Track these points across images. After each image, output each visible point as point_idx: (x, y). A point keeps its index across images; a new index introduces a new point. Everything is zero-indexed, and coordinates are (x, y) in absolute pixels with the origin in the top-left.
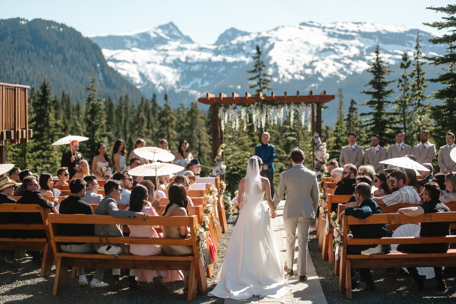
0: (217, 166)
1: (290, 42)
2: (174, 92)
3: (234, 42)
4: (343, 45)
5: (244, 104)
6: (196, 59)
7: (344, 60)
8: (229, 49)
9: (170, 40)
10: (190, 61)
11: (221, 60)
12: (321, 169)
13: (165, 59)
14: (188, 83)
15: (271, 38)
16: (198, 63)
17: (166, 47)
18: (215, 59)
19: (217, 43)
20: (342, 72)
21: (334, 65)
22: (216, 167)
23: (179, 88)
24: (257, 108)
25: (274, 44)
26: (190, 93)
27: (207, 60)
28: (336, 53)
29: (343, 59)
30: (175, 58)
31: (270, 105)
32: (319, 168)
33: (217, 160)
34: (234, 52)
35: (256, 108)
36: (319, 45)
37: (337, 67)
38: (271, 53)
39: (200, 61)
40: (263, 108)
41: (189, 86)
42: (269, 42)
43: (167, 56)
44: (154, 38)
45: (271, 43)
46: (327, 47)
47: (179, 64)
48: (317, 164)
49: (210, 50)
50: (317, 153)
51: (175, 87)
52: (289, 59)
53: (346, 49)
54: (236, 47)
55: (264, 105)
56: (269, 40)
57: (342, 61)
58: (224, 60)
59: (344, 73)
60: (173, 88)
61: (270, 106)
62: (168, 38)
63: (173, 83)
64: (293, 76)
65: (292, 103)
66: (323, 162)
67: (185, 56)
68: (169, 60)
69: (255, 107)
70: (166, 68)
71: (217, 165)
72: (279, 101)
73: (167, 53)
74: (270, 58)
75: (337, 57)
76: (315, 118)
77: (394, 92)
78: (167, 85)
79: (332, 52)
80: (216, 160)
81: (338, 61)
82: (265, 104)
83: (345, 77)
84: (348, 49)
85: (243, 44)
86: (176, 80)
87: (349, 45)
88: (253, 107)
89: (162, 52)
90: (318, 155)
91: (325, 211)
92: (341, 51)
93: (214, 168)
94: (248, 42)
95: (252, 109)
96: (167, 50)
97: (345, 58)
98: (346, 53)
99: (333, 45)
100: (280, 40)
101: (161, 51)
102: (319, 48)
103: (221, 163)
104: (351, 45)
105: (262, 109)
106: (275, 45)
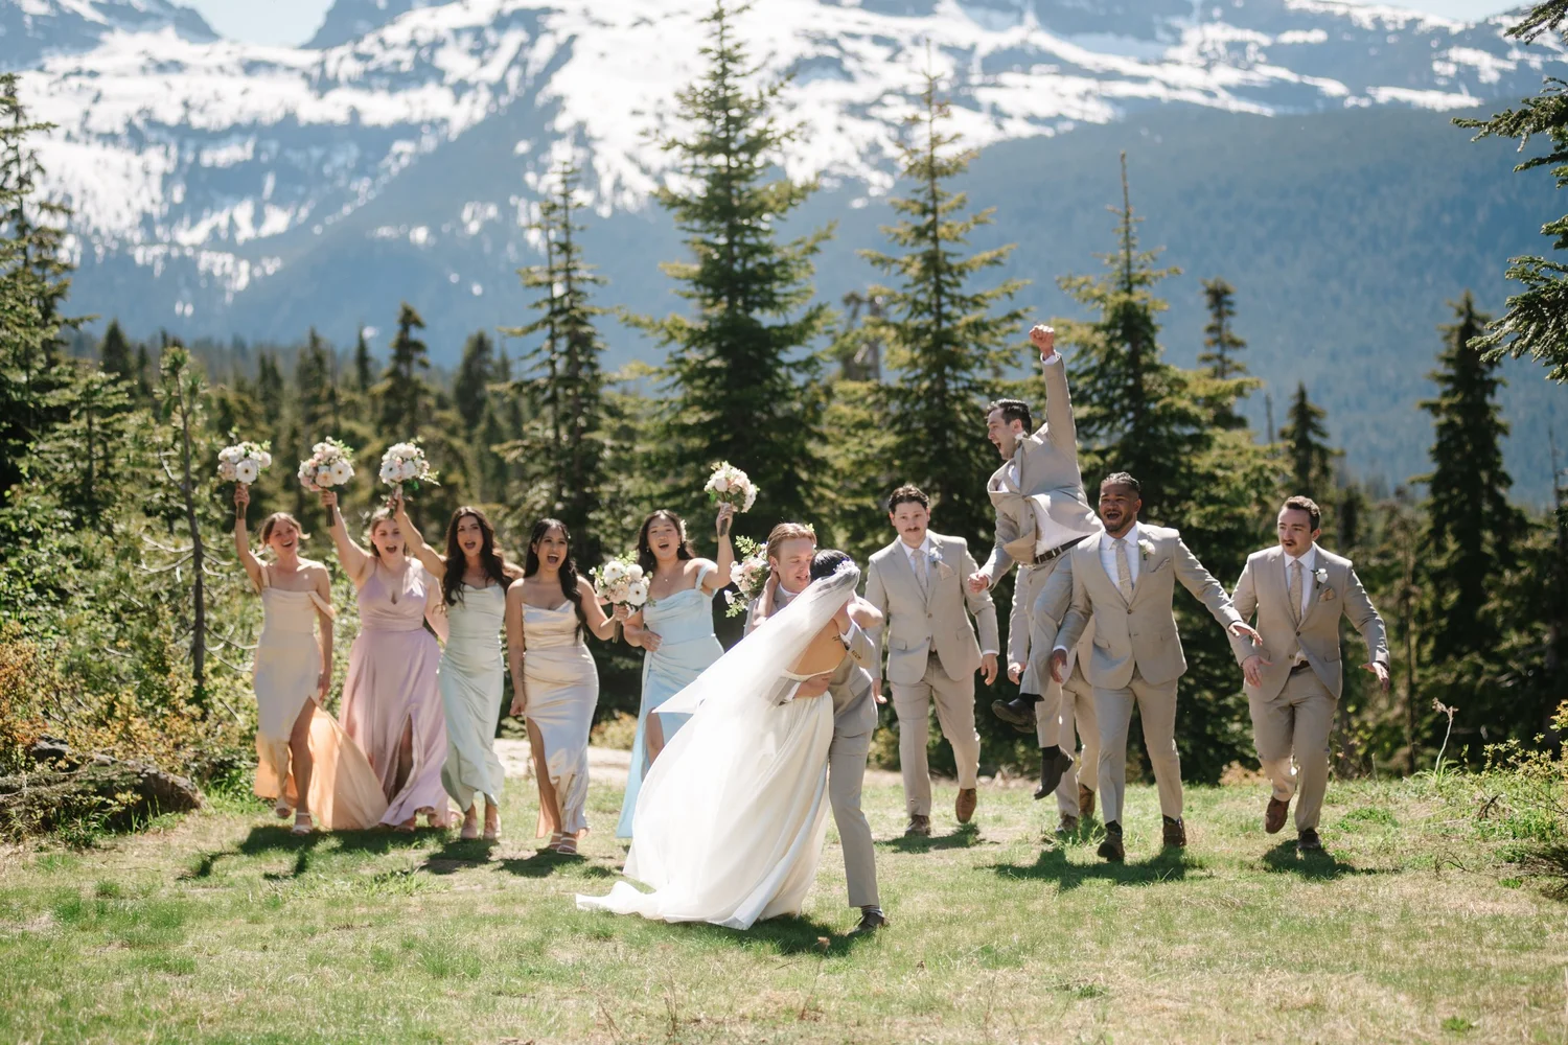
1: (644, 27)
2: (132, 259)
3: (397, 33)
4: (878, 40)
6: (223, 115)
7: (885, 106)
8: (372, 66)
9: (110, 29)
10: (198, 121)
11: (340, 116)
13: (87, 114)
14: (194, 223)
15: (561, 11)
16: (236, 130)
17: (90, 61)
18: (312, 109)
19: (323, 40)
20: (873, 159)
21: (840, 129)
23: (152, 240)
25: (572, 38)
26: (203, 266)
27: (279, 115)
28: (848, 77)
29: (878, 103)
30: (133, 108)
34: (396, 80)
36: (772, 40)
37: (851, 139)
38: (560, 83)
39: (245, 119)
41: (200, 233)
42: (553, 32)
43: (97, 98)
44: (35, 17)
45: (562, 37)
46: (810, 51)
47: (152, 135)
49: (290, 69)
51: (137, 236)
52: (639, 106)
53: (891, 59)
54: (407, 58)
56: (553, 22)
57: (875, 111)
58: (355, 113)
59: (887, 165)
60: (124, 244)
62: (99, 18)
63: (129, 218)
64: (659, 179)
67: (176, 99)
68: (108, 117)
70: (96, 150)
73: (96, 84)
74: (557, 104)
75: (859, 93)
78: (97, 231)
79: (832, 72)
81: (858, 110)
83: (889, 182)
84: (902, 57)
85: (437, 44)
86: (137, 205)
87: (904, 40)
89: (74, 82)
92: (869, 66)
94: (457, 32)
96: (93, 74)
97: (888, 99)
98: (895, 75)
99: (834, 43)
100: (604, 25)
101: (66, 76)
102: (773, 54)
104: (916, 42)
106: (578, 45)
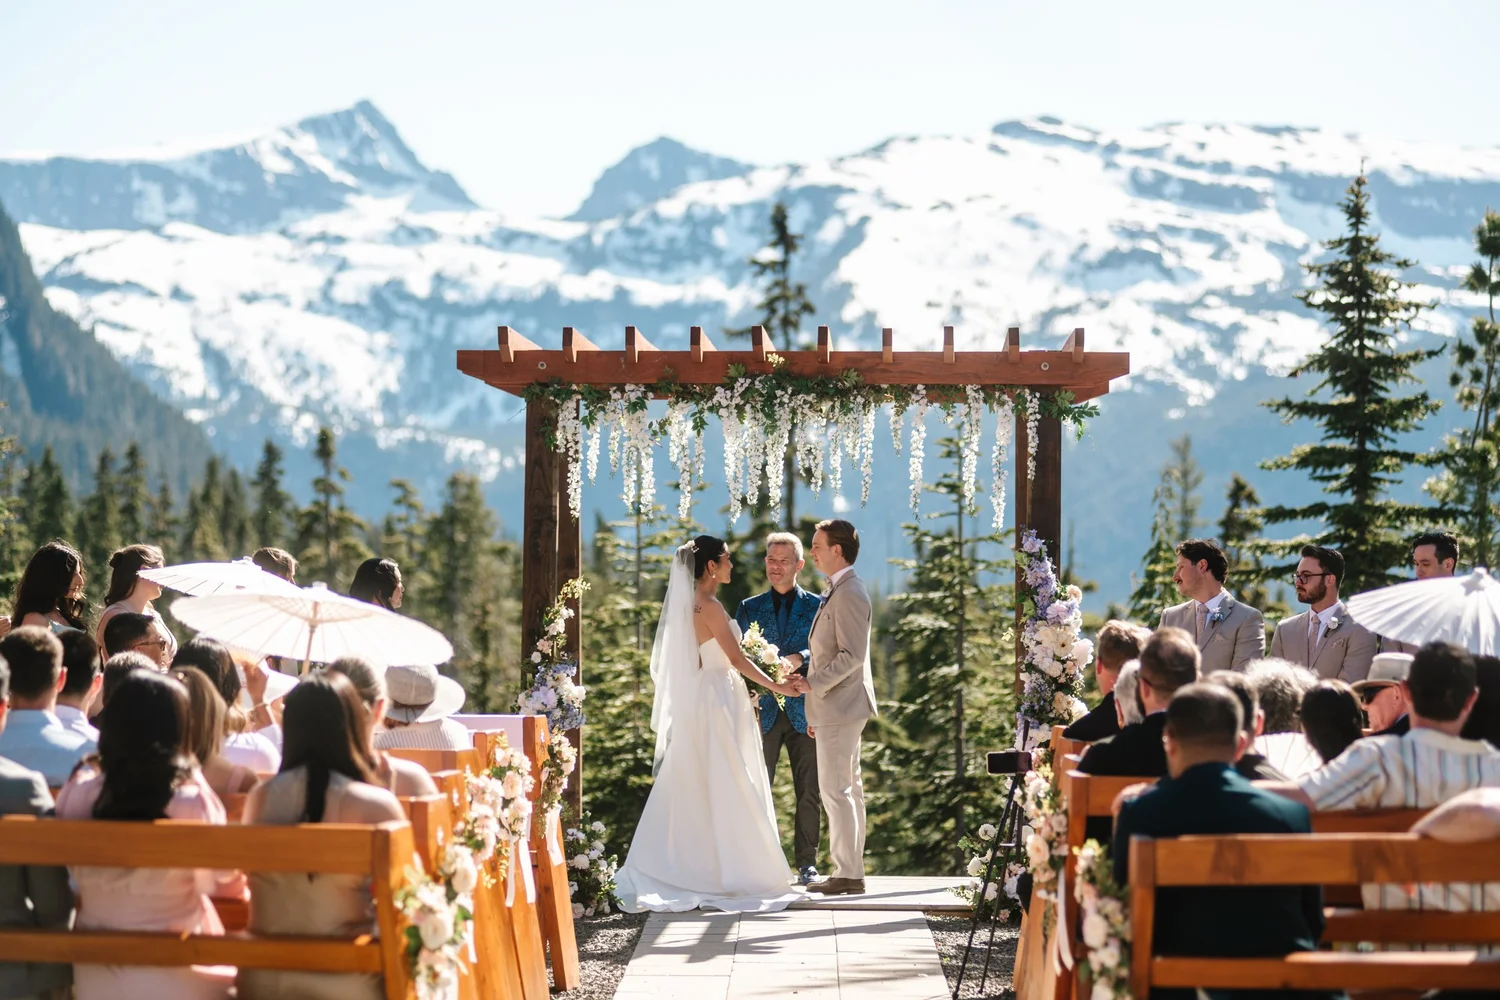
0: (542, 688)
1: (943, 211)
2: (373, 442)
3: (672, 208)
4: (1200, 235)
5: (684, 386)
6: (480, 288)
7: (1207, 307)
8: (643, 242)
9: (357, 191)
10: (451, 296)
11: (606, 294)
12: (1052, 715)
13: (330, 283)
14: (442, 404)
15: (852, 191)
16: (491, 304)
17: (333, 223)
18: (578, 288)
19: (588, 212)
20: (1192, 365)
21: (1156, 331)
22: (535, 694)
23: (394, 424)
24: (748, 408)
25: (864, 220)
26: (449, 455)
27: (538, 292)
28: (1168, 274)
29: (1200, 303)
30: (381, 278)
31: (808, 394)
32: (1042, 709)
33: (544, 656)
34: (669, 259)
35: (740, 409)
36: (1084, 231)
37: (1168, 343)
38: (849, 268)
39: (503, 295)
40: (776, 408)
41: (446, 417)
42: (842, 213)
43: (343, 265)
44: (279, 177)
45: (853, 218)
46: (1125, 246)
47: (402, 308)
48: (1034, 690)
49: (554, 242)
50: (1037, 637)
51: (378, 419)
52: (934, 299)
53: (1216, 256)
54: (682, 233)
55: (779, 393)
56: (844, 202)
57: (1196, 313)
58: (622, 294)
59: (1207, 373)
60: (366, 426)
61: (811, 398)
62: (349, 180)
63: (370, 399)
65: (920, 387)
66: (1062, 680)
67: (429, 270)
68: (349, 288)
69: (738, 400)
70: (336, 325)
71: (543, 682)
72: (853, 374)
73: (342, 251)
74: (845, 291)
75: (1174, 294)
76: (1031, 464)
77: (1435, 409)
78: (335, 411)
79: (1149, 269)
80: (536, 657)
81: (1179, 312)
82: (784, 389)
83: (1209, 392)
84: (1226, 255)
85: (715, 219)
86: (379, 385)
87: (1230, 236)
88: (724, 403)
89: (318, 248)
90: (1038, 643)
91: (1056, 853)
92: (1189, 263)
93: (529, 696)
94: (737, 209)
95: (722, 412)
96: (340, 240)
97: (1212, 301)
98: (1218, 274)
99: (1153, 236)
100: (897, 206)
101: (310, 240)
102: (1084, 246)
103: (562, 675)
104: (1243, 239)
105: (770, 416)
106: (871, 229)
